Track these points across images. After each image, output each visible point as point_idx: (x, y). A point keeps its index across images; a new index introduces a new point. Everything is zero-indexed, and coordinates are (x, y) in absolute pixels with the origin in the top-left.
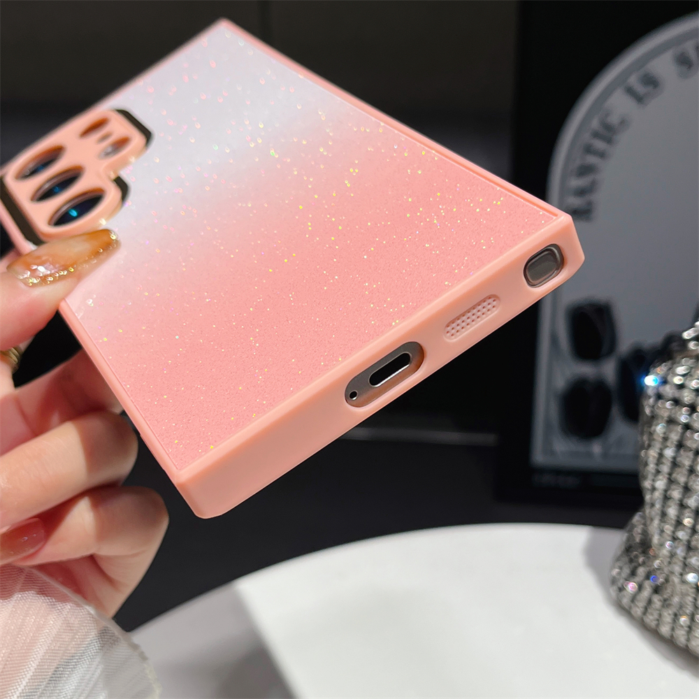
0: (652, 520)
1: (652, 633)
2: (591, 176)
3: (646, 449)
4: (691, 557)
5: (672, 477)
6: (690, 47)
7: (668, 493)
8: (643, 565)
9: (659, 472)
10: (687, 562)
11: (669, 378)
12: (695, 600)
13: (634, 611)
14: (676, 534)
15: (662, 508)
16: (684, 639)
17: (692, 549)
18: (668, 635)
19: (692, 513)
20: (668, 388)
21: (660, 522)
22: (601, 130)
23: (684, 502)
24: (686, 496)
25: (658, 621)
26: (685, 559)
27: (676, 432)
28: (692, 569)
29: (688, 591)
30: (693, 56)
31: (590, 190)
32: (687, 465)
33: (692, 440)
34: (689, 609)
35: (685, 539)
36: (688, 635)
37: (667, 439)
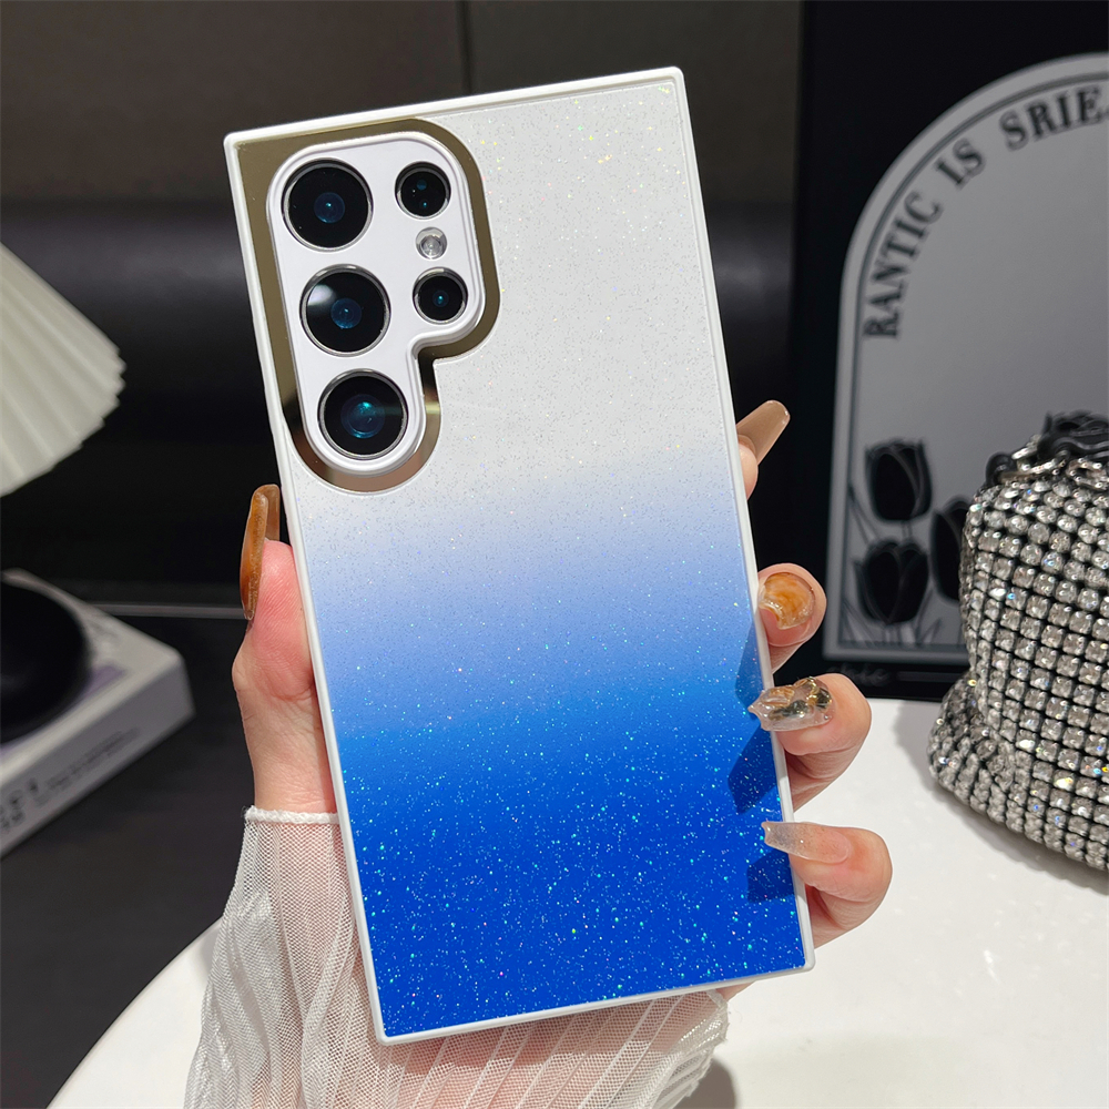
2: (898, 278)
3: (971, 592)
4: (1025, 721)
5: (1002, 623)
6: (1020, 108)
7: (997, 643)
8: (968, 735)
9: (986, 617)
10: (1021, 724)
11: (996, 505)
12: (1031, 771)
13: (957, 792)
14: (1007, 693)
15: (990, 661)
16: (1019, 821)
17: (1028, 708)
18: (1000, 819)
19: (1027, 665)
20: (995, 515)
21: (988, 679)
22: (908, 220)
23: (1016, 652)
24: (1019, 645)
25: (987, 803)
26: (1018, 721)
27: (1006, 567)
28: (1029, 734)
29: (1022, 760)
30: (1025, 121)
31: (897, 296)
32: (1019, 607)
33: (1025, 576)
34: (1024, 785)
35: (1018, 698)
36: (1024, 818)
37: (995, 577)
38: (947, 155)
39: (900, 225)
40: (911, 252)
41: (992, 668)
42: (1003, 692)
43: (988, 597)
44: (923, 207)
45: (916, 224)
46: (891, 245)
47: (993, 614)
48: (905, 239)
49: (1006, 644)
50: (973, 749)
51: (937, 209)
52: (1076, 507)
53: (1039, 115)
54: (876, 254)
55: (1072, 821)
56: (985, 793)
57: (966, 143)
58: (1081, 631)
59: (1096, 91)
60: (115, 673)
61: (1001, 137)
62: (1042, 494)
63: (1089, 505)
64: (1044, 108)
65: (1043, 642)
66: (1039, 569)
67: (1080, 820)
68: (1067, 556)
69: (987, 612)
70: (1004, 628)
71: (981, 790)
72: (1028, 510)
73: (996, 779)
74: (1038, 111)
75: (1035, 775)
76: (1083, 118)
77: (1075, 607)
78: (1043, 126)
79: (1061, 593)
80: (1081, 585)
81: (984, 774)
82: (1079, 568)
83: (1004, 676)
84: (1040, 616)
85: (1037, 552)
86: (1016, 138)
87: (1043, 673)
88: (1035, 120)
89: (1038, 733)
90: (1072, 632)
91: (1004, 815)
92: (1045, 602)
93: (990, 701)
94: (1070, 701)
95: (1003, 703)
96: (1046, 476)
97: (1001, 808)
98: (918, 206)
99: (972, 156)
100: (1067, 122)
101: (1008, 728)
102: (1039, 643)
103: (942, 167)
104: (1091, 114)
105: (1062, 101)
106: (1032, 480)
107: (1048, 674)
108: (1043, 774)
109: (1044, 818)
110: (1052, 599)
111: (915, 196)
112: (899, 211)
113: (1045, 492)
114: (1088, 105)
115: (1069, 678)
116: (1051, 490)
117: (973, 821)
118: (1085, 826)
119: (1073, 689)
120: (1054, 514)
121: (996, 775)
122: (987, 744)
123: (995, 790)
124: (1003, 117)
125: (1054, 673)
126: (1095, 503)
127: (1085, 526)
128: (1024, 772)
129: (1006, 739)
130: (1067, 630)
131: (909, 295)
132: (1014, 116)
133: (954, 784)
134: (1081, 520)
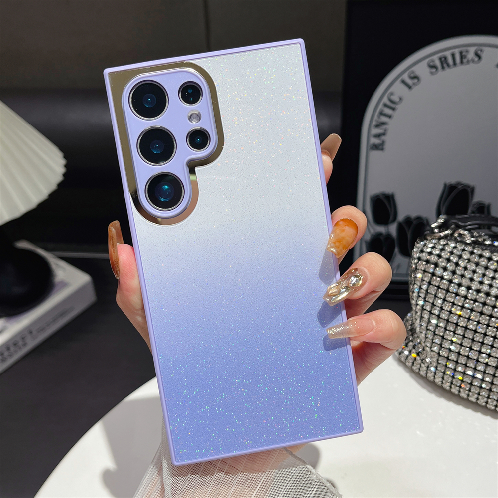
0: (416, 320)
1: (416, 374)
2: (384, 127)
3: (414, 285)
4: (436, 339)
5: (426, 299)
6: (436, 58)
7: (424, 307)
8: (412, 341)
9: (420, 296)
10: (434, 341)
11: (425, 250)
12: (438, 360)
13: (407, 363)
14: (428, 328)
15: (422, 314)
16: (432, 378)
17: (436, 335)
18: (424, 376)
19: (436, 317)
20: (424, 254)
21: (420, 321)
22: (389, 103)
23: (432, 312)
24: (433, 309)
25: (419, 369)
26: (433, 339)
27: (428, 277)
28: (436, 345)
29: (434, 355)
30: (438, 63)
31: (384, 134)
32: (434, 293)
33: (436, 281)
34: (435, 364)
35: (433, 330)
36: (434, 377)
37: (424, 281)
38: (405, 77)
39: (386, 105)
40: (390, 116)
41: (422, 317)
42: (427, 327)
43: (420, 288)
44: (395, 98)
45: (393, 105)
46: (382, 113)
47: (422, 295)
48: (388, 111)
49: (428, 308)
50: (414, 347)
51: (401, 99)
52: (458, 251)
53: (444, 61)
54: (376, 117)
55: (454, 380)
56: (419, 366)
57: (413, 72)
58: (459, 304)
59: (467, 51)
60: (64, 285)
61: (428, 70)
62: (444, 245)
63: (463, 250)
64: (445, 58)
65: (443, 308)
66: (442, 278)
67: (457, 380)
68: (454, 273)
69: (420, 295)
70: (427, 301)
71: (417, 364)
72: (437, 252)
73: (423, 361)
74: (443, 59)
75: (439, 361)
76: (462, 62)
77: (457, 294)
78: (445, 65)
79: (451, 288)
80: (460, 285)
81: (418, 358)
82: (459, 278)
83: (427, 321)
84: (442, 297)
85: (441, 271)
86: (434, 70)
87: (443, 320)
88: (442, 63)
89: (441, 345)
90: (455, 305)
91: (426, 374)
92: (444, 292)
93: (421, 330)
94: (454, 333)
95: (427, 332)
96: (446, 237)
97: (425, 372)
98: (393, 98)
99: (416, 77)
100: (455, 64)
101: (428, 341)
102: (442, 308)
103: (403, 82)
104: (465, 61)
105: (453, 55)
106: (440, 238)
107: (445, 321)
108: (442, 361)
109: (443, 378)
110: (448, 291)
111: (392, 94)
112: (385, 100)
113: (445, 244)
114: (463, 57)
115: (454, 323)
116: (447, 244)
117: (413, 375)
118: (459, 382)
119: (456, 328)
120: (448, 254)
121: (423, 359)
122: (420, 345)
123: (423, 365)
124: (428, 61)
125: (447, 321)
126: (466, 249)
127: (461, 259)
128: (435, 359)
129: (427, 346)
130: (453, 304)
131: (389, 134)
132: (433, 61)
133: (406, 360)
134: (460, 257)
